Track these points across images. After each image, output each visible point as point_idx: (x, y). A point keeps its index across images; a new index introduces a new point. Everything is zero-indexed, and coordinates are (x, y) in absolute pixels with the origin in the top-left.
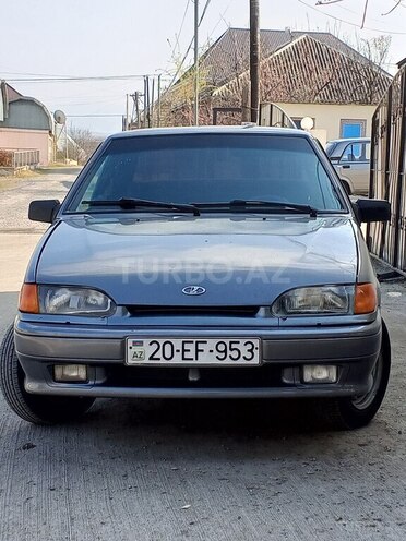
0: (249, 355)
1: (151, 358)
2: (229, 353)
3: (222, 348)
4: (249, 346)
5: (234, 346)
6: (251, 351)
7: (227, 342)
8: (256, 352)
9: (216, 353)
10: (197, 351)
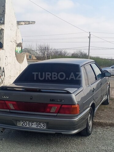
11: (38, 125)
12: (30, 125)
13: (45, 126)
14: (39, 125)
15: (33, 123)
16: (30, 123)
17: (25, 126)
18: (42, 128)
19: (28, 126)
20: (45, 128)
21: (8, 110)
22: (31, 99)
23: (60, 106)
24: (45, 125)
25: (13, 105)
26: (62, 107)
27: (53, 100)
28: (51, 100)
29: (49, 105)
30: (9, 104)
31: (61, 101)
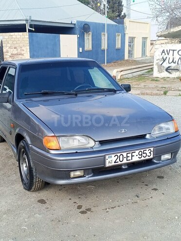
0: (149, 155)
1: (115, 162)
2: (143, 155)
3: (140, 153)
4: (150, 151)
5: (145, 152)
6: (150, 153)
7: (142, 151)
8: (152, 153)
9: (139, 156)
10: (132, 156)
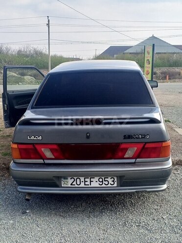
11: (102, 182)
12: (86, 183)
13: (116, 183)
14: (105, 181)
15: (92, 179)
16: (86, 180)
17: (76, 186)
18: (109, 185)
19: (82, 185)
20: (115, 185)
21: (41, 161)
22: (88, 137)
23: (141, 146)
24: (116, 180)
25: (52, 151)
26: (146, 146)
27: (129, 137)
28: (125, 137)
29: (123, 146)
30: (43, 149)
31: (144, 136)
